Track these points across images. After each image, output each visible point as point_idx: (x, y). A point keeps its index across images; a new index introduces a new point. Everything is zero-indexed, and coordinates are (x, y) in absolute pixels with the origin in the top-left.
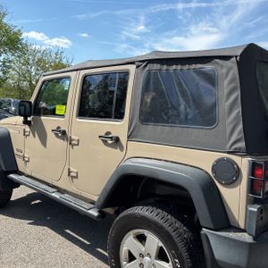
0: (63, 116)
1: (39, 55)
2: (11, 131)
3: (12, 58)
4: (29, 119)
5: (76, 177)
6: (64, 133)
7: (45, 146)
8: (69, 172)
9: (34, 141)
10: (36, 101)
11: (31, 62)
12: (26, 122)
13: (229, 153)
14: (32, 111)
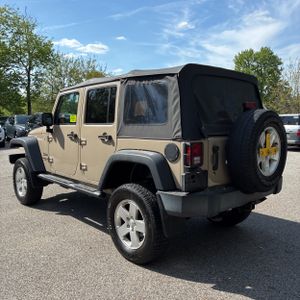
0: (75, 123)
1: (71, 66)
2: (39, 139)
3: (44, 71)
4: (51, 128)
5: (86, 170)
6: (76, 136)
7: (63, 147)
8: (81, 166)
9: (56, 145)
10: (56, 113)
11: (63, 73)
12: (49, 130)
13: (174, 140)
14: (53, 121)
